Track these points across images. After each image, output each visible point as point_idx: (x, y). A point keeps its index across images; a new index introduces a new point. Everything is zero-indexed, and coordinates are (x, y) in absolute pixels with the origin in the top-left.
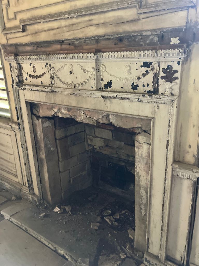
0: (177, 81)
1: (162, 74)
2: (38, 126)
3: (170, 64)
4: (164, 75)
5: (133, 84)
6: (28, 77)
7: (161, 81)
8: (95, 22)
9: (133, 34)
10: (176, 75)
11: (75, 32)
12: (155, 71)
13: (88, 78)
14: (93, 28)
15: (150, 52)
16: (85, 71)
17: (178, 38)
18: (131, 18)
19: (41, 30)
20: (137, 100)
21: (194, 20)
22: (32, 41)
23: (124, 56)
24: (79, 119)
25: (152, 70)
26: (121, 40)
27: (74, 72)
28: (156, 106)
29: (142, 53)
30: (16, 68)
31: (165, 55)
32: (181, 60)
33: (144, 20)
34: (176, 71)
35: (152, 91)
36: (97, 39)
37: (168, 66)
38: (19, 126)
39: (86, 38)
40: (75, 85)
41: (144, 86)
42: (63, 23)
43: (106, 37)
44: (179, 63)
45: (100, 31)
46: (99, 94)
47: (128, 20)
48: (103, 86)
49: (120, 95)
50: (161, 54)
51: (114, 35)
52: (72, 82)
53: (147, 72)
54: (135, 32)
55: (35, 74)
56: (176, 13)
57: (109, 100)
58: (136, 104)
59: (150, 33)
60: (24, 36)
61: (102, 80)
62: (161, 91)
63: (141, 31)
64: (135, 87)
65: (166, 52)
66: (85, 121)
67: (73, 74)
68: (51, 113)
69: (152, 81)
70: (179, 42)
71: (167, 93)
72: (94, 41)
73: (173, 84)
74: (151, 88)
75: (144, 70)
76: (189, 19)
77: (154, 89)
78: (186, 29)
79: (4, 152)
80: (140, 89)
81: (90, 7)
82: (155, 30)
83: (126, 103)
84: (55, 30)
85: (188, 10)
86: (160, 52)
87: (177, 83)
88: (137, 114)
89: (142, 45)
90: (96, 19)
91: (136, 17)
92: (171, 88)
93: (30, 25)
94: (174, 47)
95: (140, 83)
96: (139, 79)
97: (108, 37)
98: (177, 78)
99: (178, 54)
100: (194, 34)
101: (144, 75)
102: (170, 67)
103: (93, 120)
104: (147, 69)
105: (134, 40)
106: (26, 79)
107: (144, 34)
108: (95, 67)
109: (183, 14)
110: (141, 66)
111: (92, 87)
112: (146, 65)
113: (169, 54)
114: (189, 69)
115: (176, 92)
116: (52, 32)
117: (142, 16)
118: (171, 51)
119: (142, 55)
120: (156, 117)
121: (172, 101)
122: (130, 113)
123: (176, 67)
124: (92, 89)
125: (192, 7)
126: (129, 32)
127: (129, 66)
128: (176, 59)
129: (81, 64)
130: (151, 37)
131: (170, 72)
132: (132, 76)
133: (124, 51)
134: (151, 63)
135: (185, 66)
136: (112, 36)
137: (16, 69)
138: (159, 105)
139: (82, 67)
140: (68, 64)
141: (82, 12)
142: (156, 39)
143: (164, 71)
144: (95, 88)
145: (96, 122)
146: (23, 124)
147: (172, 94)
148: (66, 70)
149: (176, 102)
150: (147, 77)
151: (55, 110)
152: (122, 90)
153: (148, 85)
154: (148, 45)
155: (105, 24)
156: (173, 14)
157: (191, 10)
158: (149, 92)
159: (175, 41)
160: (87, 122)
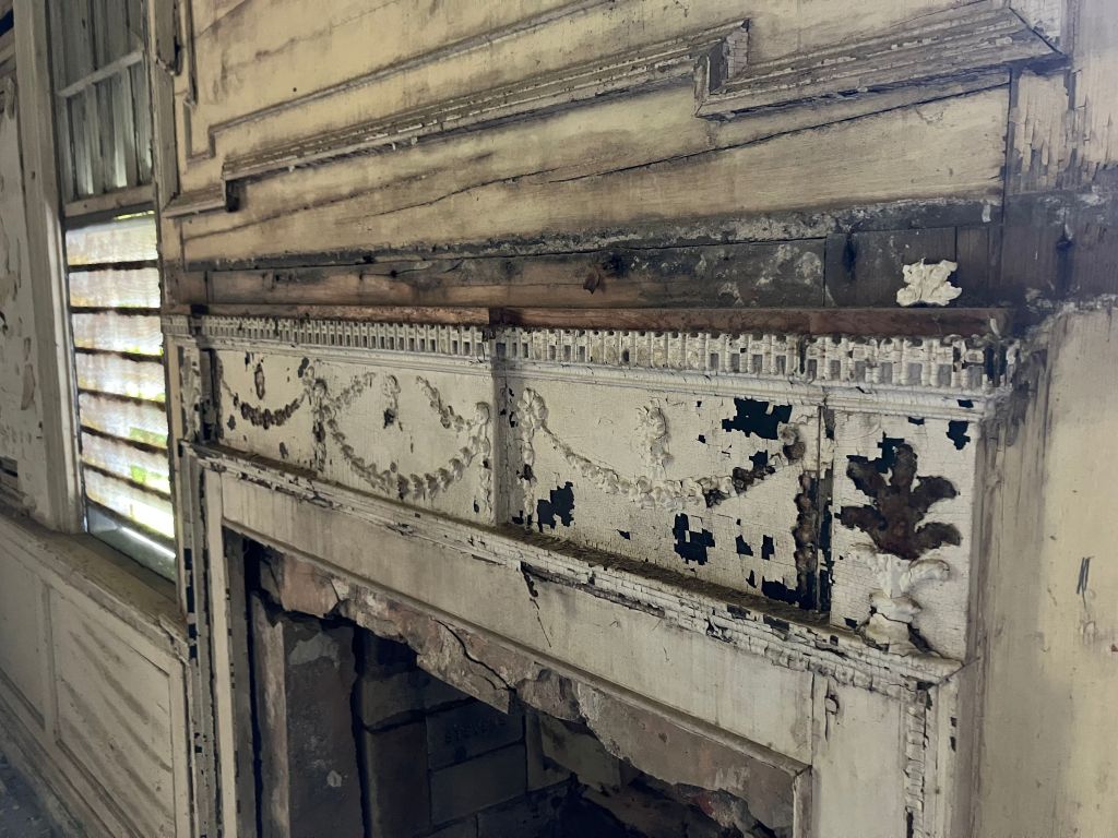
0: (946, 551)
1: (846, 494)
2: (269, 654)
3: (903, 431)
4: (861, 499)
5: (681, 522)
6: (238, 414)
7: (845, 539)
8: (500, 166)
9: (681, 231)
10: (940, 512)
11: (420, 212)
12: (809, 462)
13: (460, 456)
14: (492, 197)
15: (768, 346)
16: (446, 414)
17: (947, 267)
18: (673, 145)
19: (292, 205)
20: (702, 626)
21: (1058, 148)
22: (260, 253)
23: (626, 355)
24: (429, 661)
25: (792, 452)
26: (617, 263)
27: (400, 417)
28: (821, 693)
29: (722, 346)
30: (197, 368)
31: (859, 372)
32: (972, 417)
33: (739, 155)
34: (940, 488)
35: (792, 585)
36: (509, 254)
37: (887, 444)
38: (192, 642)
39: (463, 248)
40: (402, 482)
41: (743, 548)
42: (374, 171)
43: (551, 246)
44: (957, 433)
45: (524, 214)
46: (510, 552)
47: (659, 154)
48: (530, 509)
49: (608, 579)
50: (835, 365)
51: (589, 236)
52: (394, 467)
53: (760, 459)
54: (695, 220)
55: (263, 406)
56: (930, 111)
57: (560, 592)
58: (703, 649)
59: (777, 231)
60: (235, 229)
61: (528, 473)
62: (845, 600)
63: (725, 217)
64: (695, 545)
65: (865, 351)
66: (455, 677)
67: (396, 423)
68: (323, 600)
69: (793, 522)
70: (954, 292)
71: (888, 622)
72: (497, 263)
73: (920, 571)
74: (782, 569)
75: (743, 447)
76: (1023, 144)
77: (806, 577)
78: (1000, 214)
79: (144, 747)
80: (724, 564)
81: (477, 94)
82: (803, 214)
83: (644, 630)
84: (342, 204)
85: (1011, 86)
86: (827, 351)
87: (949, 571)
88: (711, 719)
89: (727, 300)
90: (512, 149)
91: (697, 137)
92: (910, 598)
93: (256, 179)
94: (921, 324)
95: (722, 524)
96: (713, 497)
97: (558, 246)
98: (946, 535)
99: (944, 375)
100: (1065, 246)
101: (742, 480)
102: (896, 452)
103: (497, 681)
104: (758, 443)
105: (688, 269)
106: (232, 424)
107: (744, 232)
108: (490, 399)
109: (981, 114)
110: (727, 425)
111: (476, 508)
112: (753, 417)
113: (886, 368)
114: (1040, 479)
115: (948, 627)
116: (332, 213)
117: (729, 133)
118: (897, 352)
119: (724, 359)
120: (820, 764)
121: (923, 686)
122: (671, 702)
123: (936, 457)
124: (473, 516)
125: (1041, 67)
126: (663, 221)
127: (660, 413)
128: (940, 408)
129: (429, 375)
130: (782, 254)
131: (899, 487)
132: (675, 472)
133: (627, 328)
134: (784, 412)
135: (1008, 456)
136: (577, 240)
137: (197, 373)
138: (845, 695)
139: (434, 392)
140: (381, 374)
141: (441, 119)
142: (810, 266)
143: (863, 472)
144: (487, 516)
145: (507, 700)
146: (210, 631)
147: (919, 643)
148: (370, 404)
149: (946, 703)
150: (758, 490)
151: (343, 590)
152: (625, 549)
153: (768, 548)
154: (764, 298)
155: (544, 177)
156: (913, 119)
157: (1029, 85)
158: (774, 590)
159: (928, 284)
160: (469, 685)
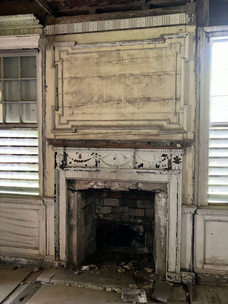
0: (181, 163)
1: (173, 160)
3: (178, 155)
4: (175, 160)
5: (156, 165)
6: (73, 162)
7: (173, 164)
8: (132, 133)
9: (156, 141)
10: (180, 161)
11: (119, 136)
12: (169, 158)
13: (128, 162)
14: (131, 136)
15: (167, 150)
16: (125, 158)
17: (180, 145)
18: (155, 134)
19: (91, 133)
20: (159, 173)
21: (186, 138)
22: (81, 139)
23: (152, 151)
24: (113, 188)
25: (168, 158)
26: (149, 143)
27: (117, 158)
28: (170, 176)
29: (163, 150)
30: (62, 155)
31: (175, 152)
32: (183, 154)
33: (162, 135)
34: (180, 159)
35: (168, 168)
36: (134, 142)
37: (176, 156)
38: (55, 199)
39: (126, 141)
40: (118, 166)
41: (163, 166)
42: (110, 131)
43: (140, 141)
44: (181, 155)
45: (136, 138)
46: (135, 171)
47: (153, 134)
48: (137, 166)
49: (149, 171)
50: (174, 151)
51: (145, 140)
52: (115, 164)
53: (165, 159)
54: (157, 140)
55: (80, 160)
56: (178, 134)
57: (141, 174)
58: (159, 175)
59: (166, 141)
60: (73, 135)
61: (137, 163)
62: (173, 168)
63: (161, 140)
64: (158, 167)
65: (176, 150)
66: (119, 189)
67: (116, 159)
69: (168, 163)
70: (180, 146)
71: (177, 168)
72: (133, 142)
73: (179, 165)
74: (167, 167)
75: (163, 158)
76: (184, 137)
77: (169, 167)
78: (183, 141)
79: (25, 227)
80: (161, 167)
81: (130, 126)
82: (168, 140)
83: (153, 175)
84: (103, 134)
85: (183, 133)
86: (173, 150)
87: (181, 165)
88: (159, 181)
89: (161, 146)
90: (134, 132)
91: (158, 134)
92: (178, 167)
93: (79, 129)
94: (179, 148)
95: (161, 165)
96: (160, 162)
97: (141, 141)
98: (181, 162)
99: (181, 151)
100: (187, 144)
101: (163, 160)
102: (177, 157)
103: (126, 188)
104: (164, 157)
105: (157, 144)
106: (70, 163)
107: (162, 141)
108: (133, 156)
109: (181, 135)
110: (161, 156)
111: (130, 167)
112: (164, 155)
113: (177, 151)
114: (186, 158)
115: (181, 168)
116: (100, 135)
117: (161, 134)
118: (178, 150)
119: (163, 151)
120: (170, 182)
121: (179, 173)
122: (155, 181)
123: (180, 157)
124: (130, 168)
125: (185, 133)
126: (154, 140)
127: (154, 156)
128: (180, 154)
129: (123, 154)
130: (166, 143)
131: (177, 159)
132: (156, 161)
133: (152, 148)
134: (167, 155)
135: (184, 157)
136: (143, 141)
137: (62, 156)
138: (172, 175)
139: (123, 155)
140: (113, 154)
141: (126, 128)
142: (169, 144)
143: (174, 158)
144: (132, 167)
145: (128, 189)
146: (59, 197)
147: (179, 170)
148: (112, 157)
149: (181, 173)
150: (164, 161)
151: (92, 184)
152: (150, 168)
153: (165, 166)
154: (165, 146)
155: (139, 135)
156: (176, 135)
157: (184, 134)
158: (166, 169)
159: (178, 146)
160: (122, 189)
